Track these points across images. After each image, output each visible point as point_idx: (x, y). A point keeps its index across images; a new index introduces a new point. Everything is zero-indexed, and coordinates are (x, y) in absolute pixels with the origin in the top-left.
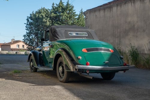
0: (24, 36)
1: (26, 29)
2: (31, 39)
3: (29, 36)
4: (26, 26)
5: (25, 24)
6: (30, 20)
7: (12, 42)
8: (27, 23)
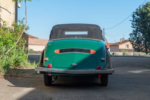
0: (131, 35)
1: (132, 27)
2: (138, 38)
3: (136, 35)
4: (132, 23)
5: (130, 20)
6: (136, 16)
7: (121, 42)
8: (133, 19)
